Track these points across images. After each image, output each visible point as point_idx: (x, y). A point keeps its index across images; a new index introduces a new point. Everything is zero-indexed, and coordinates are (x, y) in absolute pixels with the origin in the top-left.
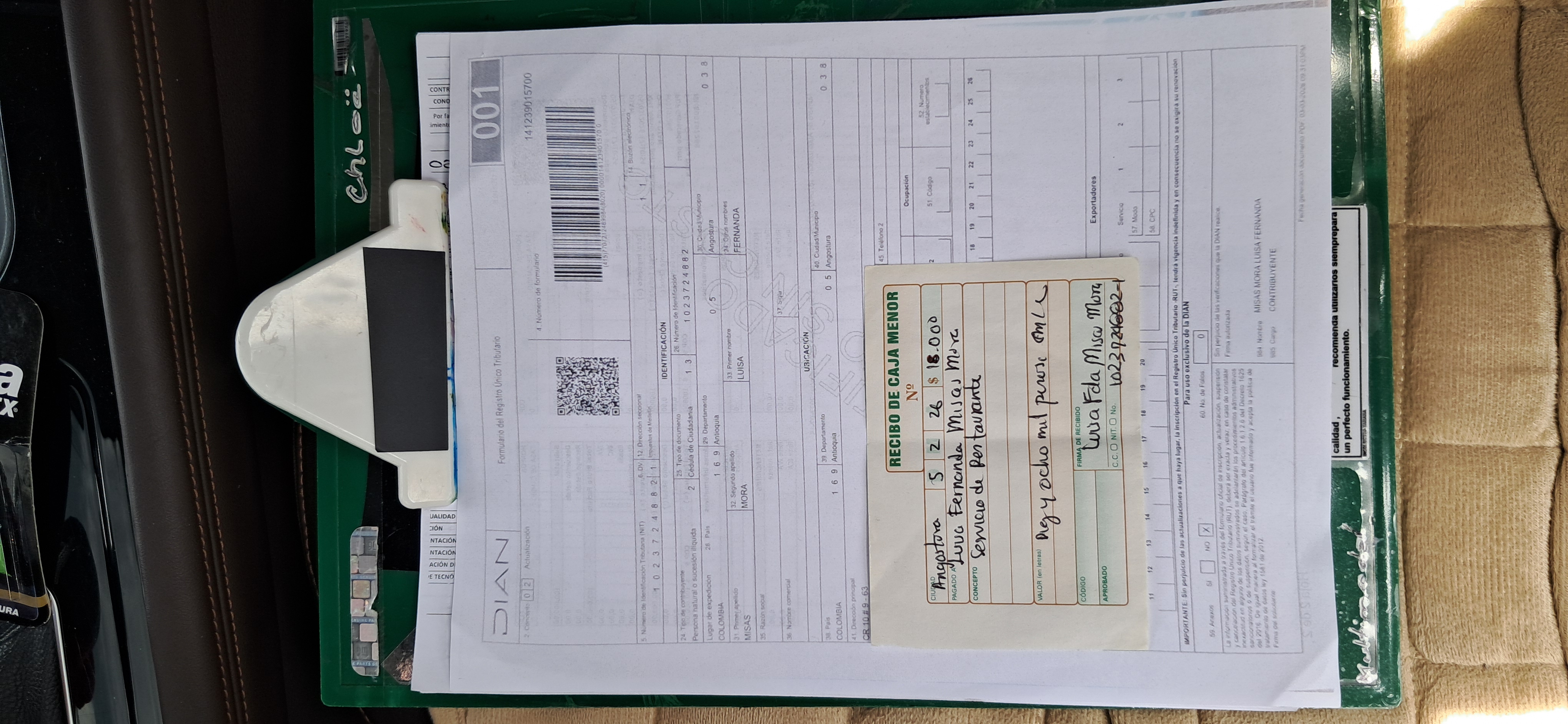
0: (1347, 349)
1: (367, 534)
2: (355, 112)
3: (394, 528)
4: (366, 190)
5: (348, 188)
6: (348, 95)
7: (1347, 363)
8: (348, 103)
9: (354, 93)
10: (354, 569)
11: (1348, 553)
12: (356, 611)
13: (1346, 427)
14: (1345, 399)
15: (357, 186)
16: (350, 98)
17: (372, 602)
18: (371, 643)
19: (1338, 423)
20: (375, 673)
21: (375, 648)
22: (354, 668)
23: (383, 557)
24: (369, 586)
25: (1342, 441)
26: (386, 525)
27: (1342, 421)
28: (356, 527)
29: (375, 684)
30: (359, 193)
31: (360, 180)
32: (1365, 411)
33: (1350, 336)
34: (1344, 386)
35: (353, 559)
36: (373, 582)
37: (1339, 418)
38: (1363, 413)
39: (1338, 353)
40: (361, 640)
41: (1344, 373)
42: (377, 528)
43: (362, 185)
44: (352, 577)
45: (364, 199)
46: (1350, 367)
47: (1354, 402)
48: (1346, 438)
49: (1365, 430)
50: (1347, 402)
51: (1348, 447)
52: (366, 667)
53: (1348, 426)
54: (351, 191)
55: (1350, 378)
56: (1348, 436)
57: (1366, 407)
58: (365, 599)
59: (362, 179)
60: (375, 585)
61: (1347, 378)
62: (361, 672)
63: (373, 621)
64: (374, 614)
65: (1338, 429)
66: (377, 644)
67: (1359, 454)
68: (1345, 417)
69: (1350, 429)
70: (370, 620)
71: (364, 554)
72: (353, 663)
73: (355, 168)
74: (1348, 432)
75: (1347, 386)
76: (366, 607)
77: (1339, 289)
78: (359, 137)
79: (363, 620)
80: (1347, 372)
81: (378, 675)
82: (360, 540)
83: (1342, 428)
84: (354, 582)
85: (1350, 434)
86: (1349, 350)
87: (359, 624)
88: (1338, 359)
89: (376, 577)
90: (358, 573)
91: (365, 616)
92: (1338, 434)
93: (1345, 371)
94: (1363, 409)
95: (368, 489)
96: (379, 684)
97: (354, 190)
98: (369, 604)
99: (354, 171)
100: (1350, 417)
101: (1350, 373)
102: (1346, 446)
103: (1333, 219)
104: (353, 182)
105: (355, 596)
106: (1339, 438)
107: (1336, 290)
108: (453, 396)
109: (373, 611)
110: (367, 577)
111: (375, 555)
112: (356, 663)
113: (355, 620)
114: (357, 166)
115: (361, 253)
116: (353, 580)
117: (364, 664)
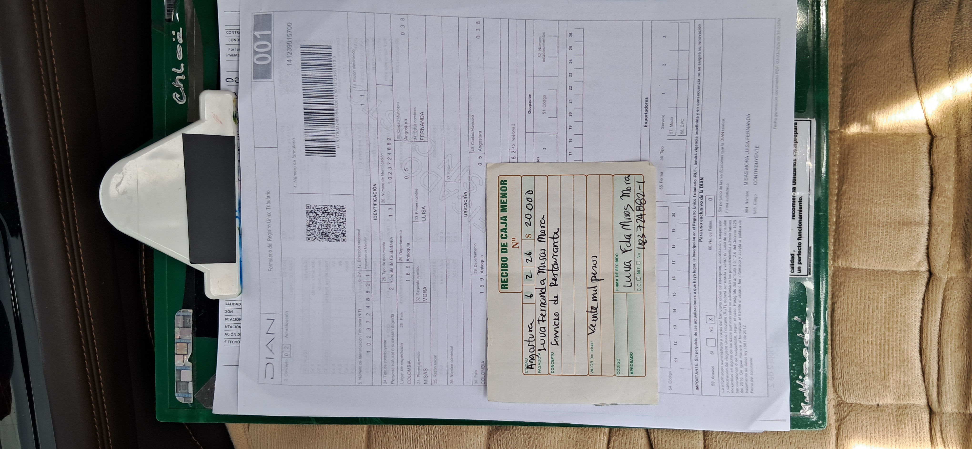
0: (801, 208)
1: (185, 314)
2: (178, 45)
3: (203, 311)
4: (185, 96)
5: (174, 94)
6: (174, 34)
7: (800, 217)
8: (174, 39)
9: (178, 33)
10: (177, 336)
11: (798, 335)
12: (178, 362)
13: (799, 257)
14: (798, 239)
15: (180, 93)
16: (176, 37)
17: (189, 357)
18: (188, 382)
19: (794, 254)
20: (190, 401)
21: (191, 385)
22: (177, 398)
23: (196, 329)
24: (186, 346)
25: (796, 265)
26: (197, 309)
27: (796, 253)
28: (179, 309)
29: (190, 408)
30: (181, 98)
31: (182, 89)
32: (811, 247)
33: (802, 200)
34: (798, 231)
35: (176, 329)
36: (189, 344)
37: (794, 251)
38: (809, 248)
39: (795, 211)
40: (182, 380)
41: (798, 223)
42: (191, 311)
43: (183, 92)
44: (176, 341)
45: (184, 101)
46: (802, 219)
47: (804, 241)
48: (799, 264)
49: (811, 259)
50: (800, 241)
51: (799, 269)
52: (184, 398)
53: (800, 256)
54: (176, 96)
55: (802, 226)
56: (800, 263)
57: (812, 244)
58: (184, 355)
59: (183, 89)
60: (190, 346)
61: (800, 226)
62: (181, 400)
63: (189, 369)
64: (190, 364)
65: (794, 258)
66: (192, 383)
67: (806, 274)
68: (798, 251)
69: (801, 258)
70: (187, 368)
71: (184, 327)
72: (176, 395)
73: (178, 81)
74: (800, 260)
75: (800, 231)
76: (185, 360)
77: (797, 170)
78: (181, 61)
79: (183, 368)
80: (800, 222)
81: (192, 402)
82: (181, 318)
83: (796, 258)
84: (178, 344)
85: (801, 261)
86: (802, 209)
87: (180, 370)
88: (795, 214)
89: (191, 341)
90: (180, 338)
91: (184, 366)
92: (794, 261)
93: (799, 222)
94: (810, 246)
95: (186, 286)
96: (193, 408)
97: (178, 96)
98: (187, 358)
99: (178, 84)
100: (801, 251)
101: (802, 223)
102: (798, 269)
103: (795, 127)
104: (177, 90)
105: (177, 353)
106: (794, 263)
107: (795, 171)
108: (240, 228)
109: (189, 363)
110: (186, 341)
111: (190, 327)
112: (178, 395)
113: (178, 368)
114: (180, 80)
115: (181, 136)
116: (176, 343)
117: (183, 396)
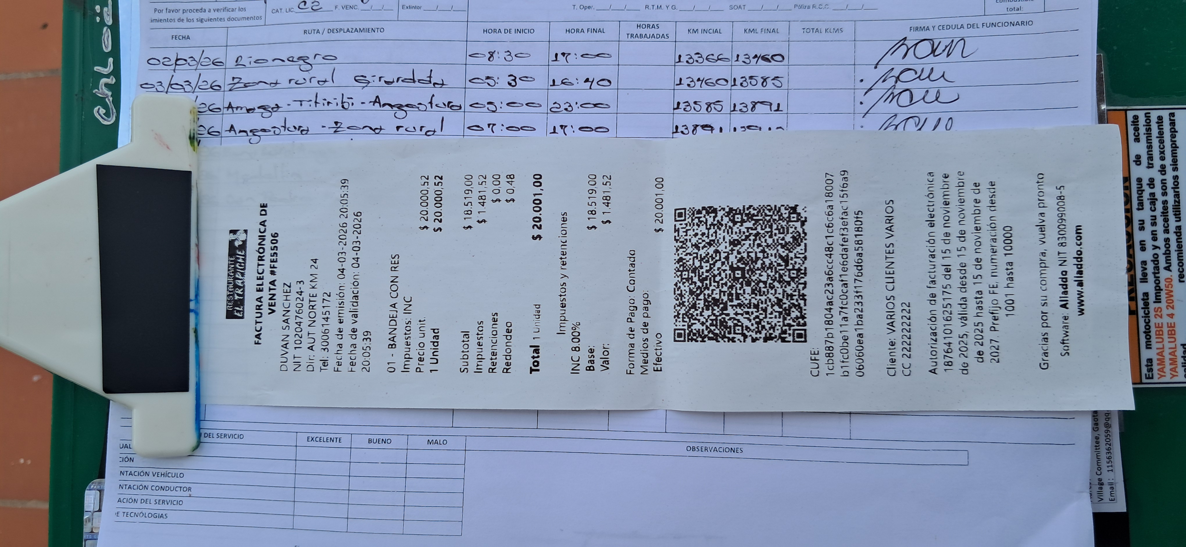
2: (105, 29)
4: (114, 111)
5: (96, 109)
6: (98, 11)
8: (98, 19)
9: (105, 9)
15: (106, 106)
16: (101, 15)
30: (107, 114)
31: (109, 101)
35: (87, 515)
43: (111, 105)
45: (112, 120)
54: (97, 112)
59: (111, 99)
73: (103, 87)
78: (109, 54)
97: (102, 111)
99: (103, 91)
103: (1170, 120)
104: (101, 102)
107: (1179, 198)
108: (196, 331)
114: (106, 85)
115: (94, 167)
